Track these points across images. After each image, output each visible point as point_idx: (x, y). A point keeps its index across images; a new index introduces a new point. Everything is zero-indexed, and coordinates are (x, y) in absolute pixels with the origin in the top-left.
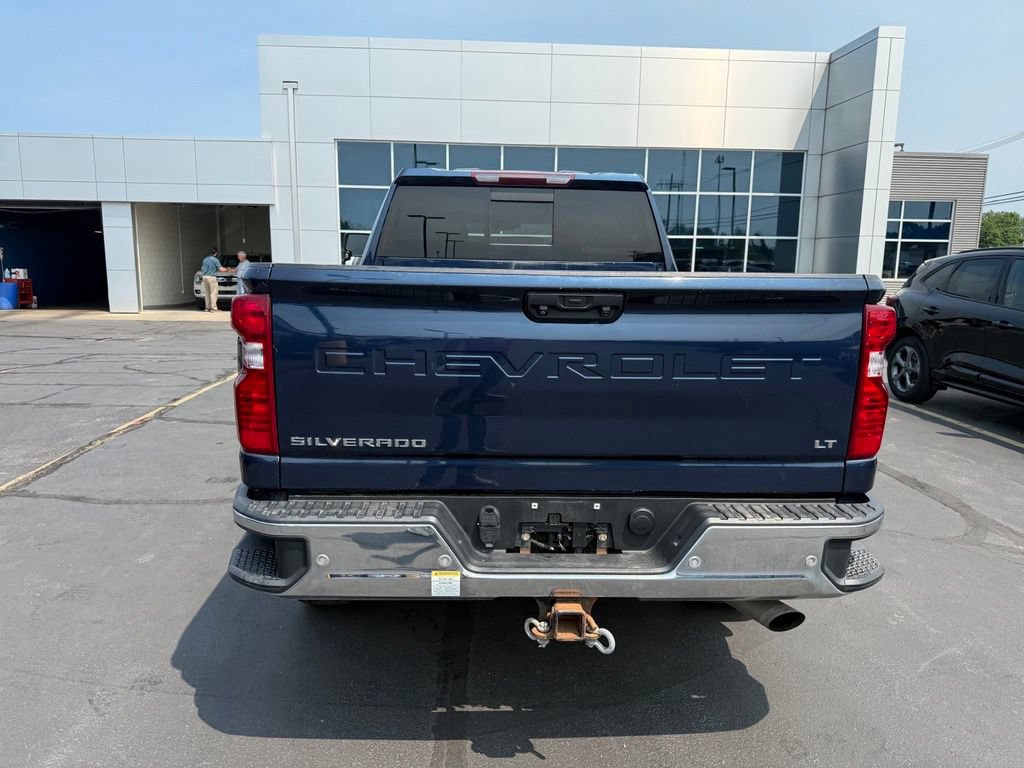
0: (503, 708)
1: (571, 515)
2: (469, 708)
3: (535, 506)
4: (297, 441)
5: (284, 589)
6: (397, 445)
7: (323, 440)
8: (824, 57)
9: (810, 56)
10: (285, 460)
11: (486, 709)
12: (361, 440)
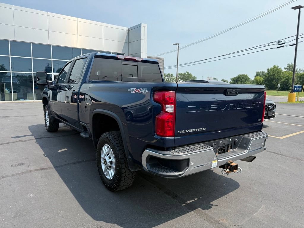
0: (196, 199)
1: (226, 143)
2: (189, 202)
3: (221, 142)
4: (179, 132)
5: (182, 174)
6: (200, 130)
7: (185, 131)
8: (127, 29)
9: (124, 28)
10: (175, 138)
11: (192, 201)
12: (193, 130)
